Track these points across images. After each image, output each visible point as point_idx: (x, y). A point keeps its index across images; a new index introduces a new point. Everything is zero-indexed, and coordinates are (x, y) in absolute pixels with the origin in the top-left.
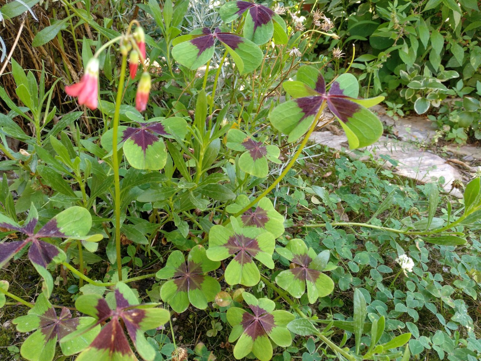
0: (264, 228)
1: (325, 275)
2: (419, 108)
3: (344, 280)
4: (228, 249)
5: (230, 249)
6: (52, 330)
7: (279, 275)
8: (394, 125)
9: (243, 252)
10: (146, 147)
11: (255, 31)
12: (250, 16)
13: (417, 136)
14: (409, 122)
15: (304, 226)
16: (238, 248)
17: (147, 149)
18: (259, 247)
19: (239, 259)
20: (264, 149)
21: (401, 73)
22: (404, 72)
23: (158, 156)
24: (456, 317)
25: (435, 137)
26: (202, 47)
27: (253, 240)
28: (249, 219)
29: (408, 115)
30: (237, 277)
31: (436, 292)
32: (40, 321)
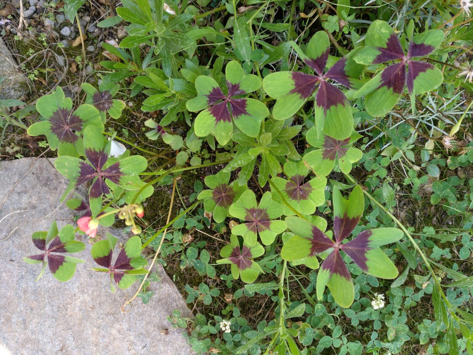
0: (298, 202)
5: (248, 215)
9: (254, 224)
11: (379, 88)
16: (253, 219)
17: (219, 122)
18: (270, 227)
19: (248, 226)
27: (269, 220)
28: (292, 188)
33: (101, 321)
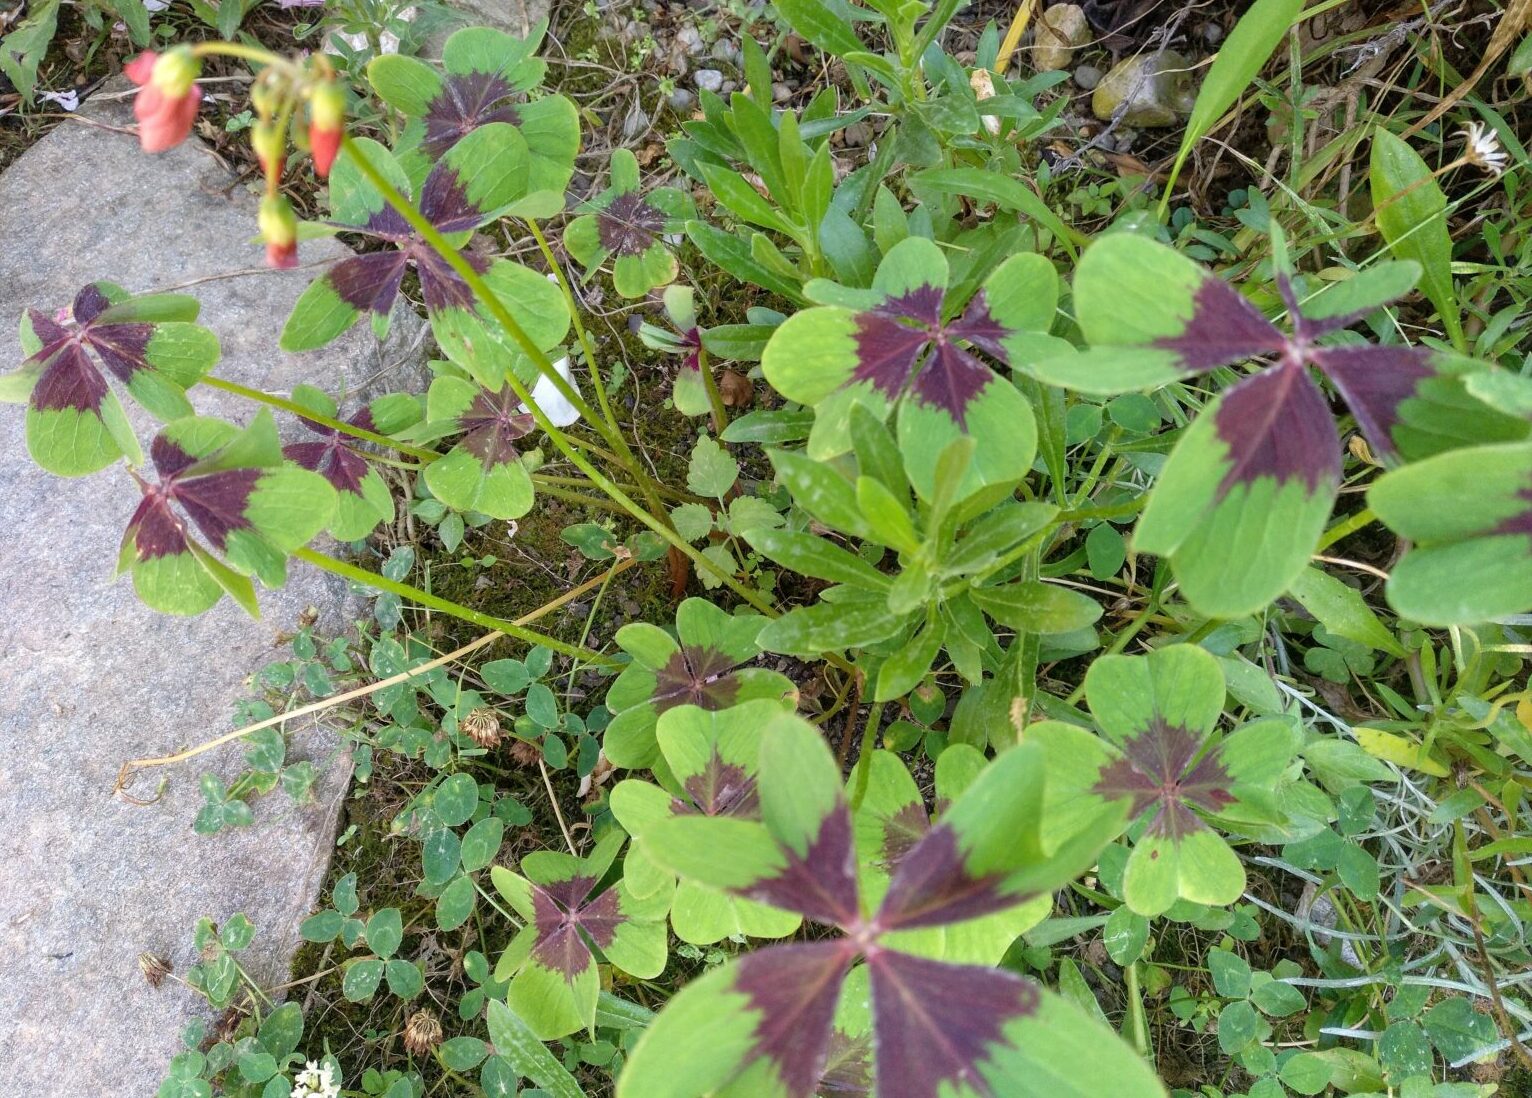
17: (859, 382)
33: (46, 768)
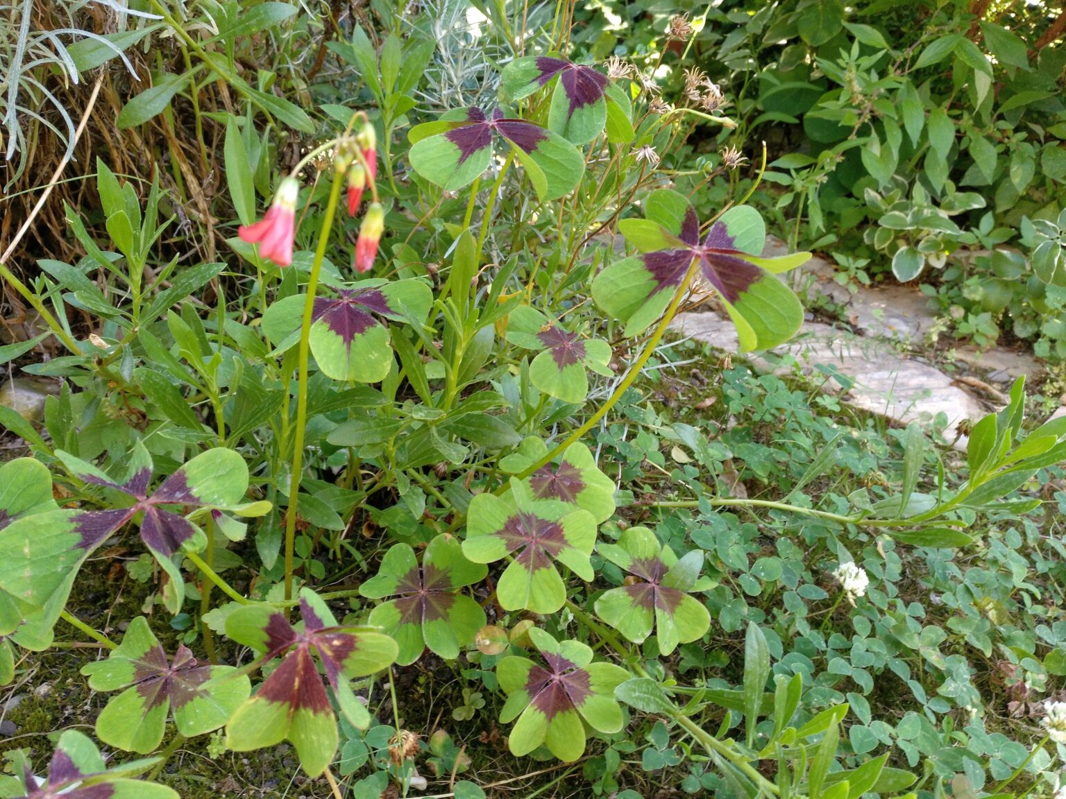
0: (575, 504)
1: (694, 600)
2: (903, 268)
3: (730, 611)
4: (504, 541)
5: (509, 541)
6: (158, 688)
7: (602, 597)
8: (850, 303)
9: (533, 547)
10: (352, 337)
11: (570, 117)
12: (562, 87)
13: (897, 328)
14: (881, 296)
15: (655, 504)
16: (524, 539)
17: (352, 341)
18: (566, 538)
19: (525, 561)
20: (580, 347)
21: (866, 196)
22: (873, 193)
23: (374, 356)
24: (948, 688)
25: (932, 330)
26: (467, 146)
27: (555, 524)
28: (546, 485)
29: (880, 283)
30: (521, 596)
31: (911, 638)
32: (134, 670)
